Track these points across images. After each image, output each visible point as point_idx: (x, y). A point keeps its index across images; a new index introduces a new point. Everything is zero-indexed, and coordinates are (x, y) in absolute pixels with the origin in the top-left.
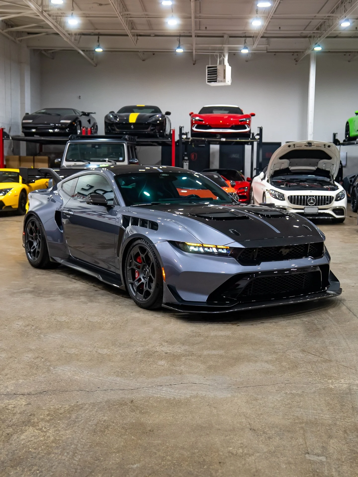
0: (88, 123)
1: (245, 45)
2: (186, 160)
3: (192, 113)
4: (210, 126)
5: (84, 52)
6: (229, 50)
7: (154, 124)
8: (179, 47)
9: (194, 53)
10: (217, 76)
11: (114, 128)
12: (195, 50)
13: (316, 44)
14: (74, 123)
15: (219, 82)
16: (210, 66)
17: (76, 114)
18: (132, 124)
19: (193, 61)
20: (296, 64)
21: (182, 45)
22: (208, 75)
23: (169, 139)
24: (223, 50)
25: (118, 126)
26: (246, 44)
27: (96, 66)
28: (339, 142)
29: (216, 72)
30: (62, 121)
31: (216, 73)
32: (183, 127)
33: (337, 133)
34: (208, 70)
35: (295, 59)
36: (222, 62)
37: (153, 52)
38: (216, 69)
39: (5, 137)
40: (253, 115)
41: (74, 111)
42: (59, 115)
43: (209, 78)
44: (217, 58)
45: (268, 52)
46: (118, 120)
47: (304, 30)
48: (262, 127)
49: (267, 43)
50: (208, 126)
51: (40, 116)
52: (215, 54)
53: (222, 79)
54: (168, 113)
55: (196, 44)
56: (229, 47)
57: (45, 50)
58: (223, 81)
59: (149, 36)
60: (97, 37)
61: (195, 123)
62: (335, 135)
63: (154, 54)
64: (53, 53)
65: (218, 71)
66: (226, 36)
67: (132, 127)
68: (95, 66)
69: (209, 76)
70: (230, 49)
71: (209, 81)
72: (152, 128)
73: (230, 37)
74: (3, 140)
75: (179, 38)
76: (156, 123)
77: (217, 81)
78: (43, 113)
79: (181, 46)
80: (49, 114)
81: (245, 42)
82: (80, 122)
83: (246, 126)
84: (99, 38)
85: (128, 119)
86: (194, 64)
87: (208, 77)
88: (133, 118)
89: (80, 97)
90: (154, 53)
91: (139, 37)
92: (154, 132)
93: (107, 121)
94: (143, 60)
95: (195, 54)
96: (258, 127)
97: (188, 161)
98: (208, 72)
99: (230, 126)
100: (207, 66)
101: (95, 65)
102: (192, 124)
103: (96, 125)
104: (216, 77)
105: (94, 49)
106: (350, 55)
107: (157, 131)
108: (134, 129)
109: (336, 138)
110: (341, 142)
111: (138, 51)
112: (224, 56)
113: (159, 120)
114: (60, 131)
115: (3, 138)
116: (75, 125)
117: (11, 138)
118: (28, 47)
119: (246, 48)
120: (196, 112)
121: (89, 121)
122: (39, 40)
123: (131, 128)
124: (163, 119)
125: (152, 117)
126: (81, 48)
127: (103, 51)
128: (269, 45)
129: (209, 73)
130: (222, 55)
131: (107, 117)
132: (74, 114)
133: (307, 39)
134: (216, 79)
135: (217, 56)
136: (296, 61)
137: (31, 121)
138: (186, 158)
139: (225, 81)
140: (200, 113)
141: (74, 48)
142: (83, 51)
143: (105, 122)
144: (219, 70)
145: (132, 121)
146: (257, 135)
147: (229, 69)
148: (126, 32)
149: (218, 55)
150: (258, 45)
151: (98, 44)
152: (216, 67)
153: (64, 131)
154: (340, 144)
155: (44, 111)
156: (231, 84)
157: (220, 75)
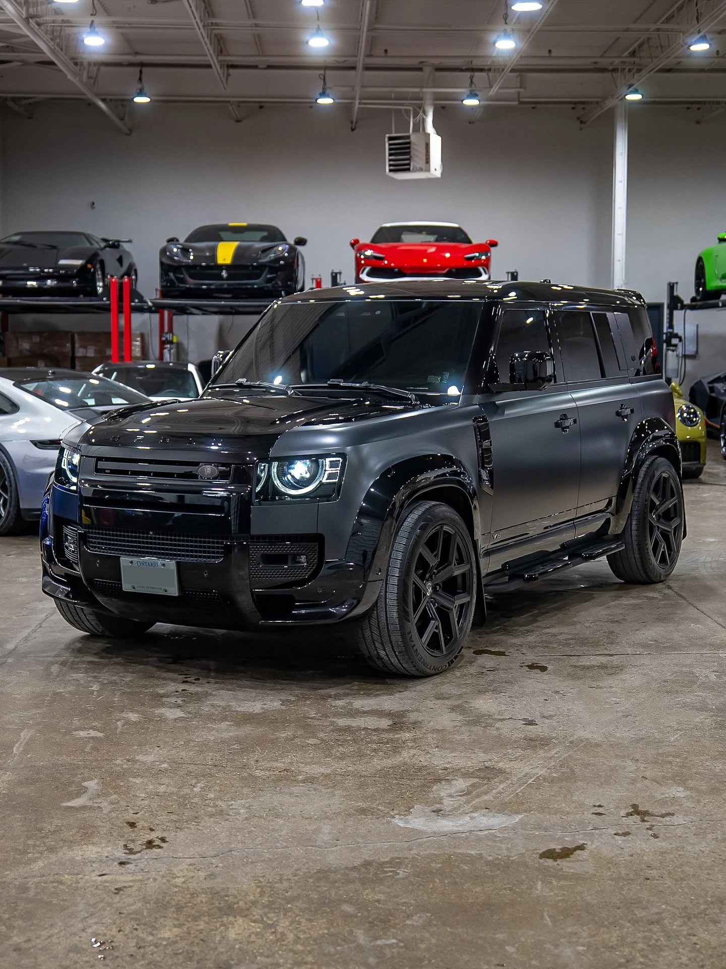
0: (117, 264)
1: (471, 89)
3: (356, 241)
4: (399, 270)
5: (105, 104)
6: (436, 99)
7: (273, 267)
8: (323, 94)
9: (357, 106)
10: (411, 157)
11: (182, 276)
12: (360, 99)
13: (630, 86)
14: (89, 266)
15: (415, 170)
16: (394, 135)
17: (91, 244)
18: (224, 267)
19: (352, 122)
20: (581, 129)
21: (331, 88)
22: (390, 155)
24: (422, 100)
25: (192, 271)
26: (473, 86)
27: (130, 134)
28: (681, 302)
29: (409, 148)
30: (62, 262)
31: (408, 151)
32: (340, 273)
33: (677, 283)
34: (390, 145)
35: (578, 118)
36: (420, 127)
37: (260, 102)
38: (409, 143)
40: (494, 244)
41: (88, 237)
42: (54, 247)
43: (392, 163)
44: (410, 118)
45: (521, 103)
46: (192, 257)
47: (601, 57)
48: (517, 273)
49: (518, 84)
50: (397, 270)
51: (10, 251)
52: (403, 108)
53: (422, 165)
54: (301, 242)
55: (363, 86)
56: (434, 93)
57: (14, 99)
58: (424, 169)
59: (255, 67)
60: (137, 70)
61: (366, 265)
62: (671, 287)
63: (261, 107)
64: (30, 104)
65: (412, 146)
66: (428, 67)
67: (224, 274)
68: (127, 135)
69: (392, 157)
70: (437, 97)
71: (392, 168)
72: (269, 276)
73: (438, 69)
75: (322, 72)
76: (277, 265)
77: (411, 168)
78: (16, 243)
79: (328, 91)
80: (30, 246)
81: (472, 82)
82: (102, 263)
83: (481, 269)
84: (141, 72)
85: (214, 257)
86: (353, 130)
87: (390, 160)
88: (225, 253)
89: (93, 203)
90: (262, 104)
91: (231, 71)
92: (273, 286)
93: (165, 261)
94: (238, 121)
95: (359, 108)
96: (508, 273)
98: (390, 149)
99: (445, 271)
100: (387, 135)
101: (128, 132)
102: (359, 268)
103: (134, 268)
104: (409, 159)
105: (131, 97)
106: (699, 109)
107: (280, 283)
108: (227, 279)
109: (675, 294)
110: (687, 301)
111: (229, 102)
112: (425, 113)
113: (283, 258)
114: (58, 285)
116: (92, 270)
119: (473, 95)
120: (366, 238)
121: (120, 260)
123: (220, 278)
124: (293, 254)
125: (269, 252)
126: (102, 95)
128: (525, 88)
129: (393, 152)
130: (419, 110)
131: (163, 251)
132: (88, 245)
133: (609, 74)
134: (409, 164)
135: (408, 112)
136: (581, 122)
139: (428, 170)
140: (373, 241)
141: (84, 94)
142: (103, 100)
143: (162, 264)
144: (415, 144)
145: (224, 260)
147: (436, 142)
148: (209, 61)
149: (410, 110)
150: (500, 88)
151: (140, 86)
152: (408, 137)
153: (67, 284)
154: (683, 307)
155: (17, 238)
156: (442, 174)
157: (417, 156)
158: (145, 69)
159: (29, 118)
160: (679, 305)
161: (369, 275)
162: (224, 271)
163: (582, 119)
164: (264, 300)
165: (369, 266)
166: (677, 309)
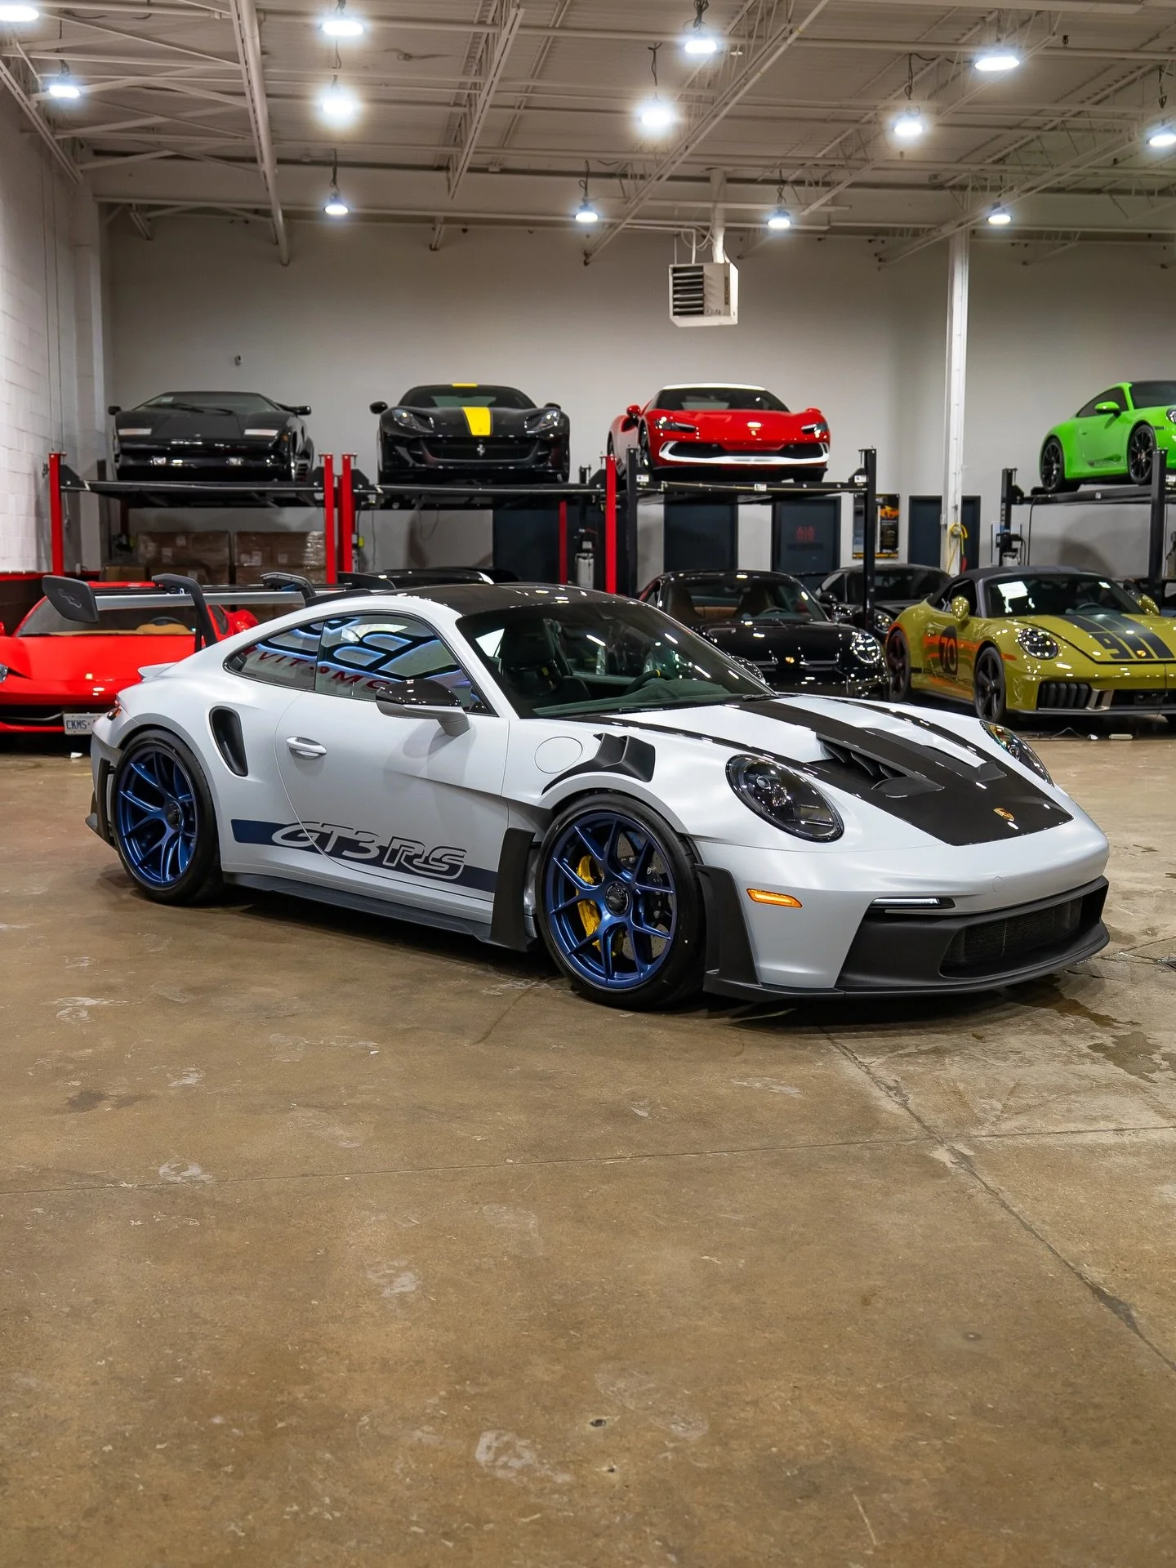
1: (779, 205)
2: (588, 551)
3: (636, 408)
5: (284, 217)
6: (727, 221)
8: (585, 207)
10: (704, 295)
11: (420, 453)
13: (996, 206)
14: (282, 439)
15: (711, 314)
16: (680, 265)
20: (879, 269)
21: (593, 200)
22: (675, 292)
23: (598, 486)
24: (714, 220)
25: (435, 446)
26: (782, 201)
27: (286, 265)
28: (1021, 493)
29: (702, 283)
30: (250, 432)
31: (700, 287)
33: (1015, 470)
34: (675, 278)
35: (876, 255)
38: (702, 277)
39: (69, 483)
41: (265, 400)
42: (230, 413)
43: (677, 303)
44: (692, 245)
46: (432, 427)
48: (873, 451)
50: (715, 445)
51: (164, 416)
53: (721, 306)
56: (726, 210)
58: (722, 312)
60: (330, 170)
61: (669, 439)
62: (1008, 475)
65: (706, 281)
66: (717, 177)
67: (481, 449)
68: (283, 264)
69: (676, 296)
70: (730, 217)
71: (677, 310)
72: (539, 453)
73: (730, 180)
74: (61, 491)
75: (584, 179)
76: (548, 439)
77: (705, 312)
79: (590, 205)
80: (194, 410)
81: (780, 195)
83: (821, 445)
84: (335, 173)
85: (466, 426)
86: (587, 264)
87: (675, 300)
88: (478, 421)
89: (239, 358)
90: (467, 224)
92: (542, 467)
93: (388, 431)
94: (435, 250)
96: (862, 451)
97: (591, 555)
98: (675, 285)
100: (671, 266)
101: (285, 262)
102: (657, 442)
104: (702, 299)
105: (319, 207)
108: (484, 456)
109: (1013, 484)
110: (1027, 494)
112: (712, 237)
113: (553, 429)
114: (247, 465)
115: (62, 487)
117: (88, 488)
118: (95, 195)
119: (781, 212)
122: (131, 175)
123: (476, 455)
127: (351, 217)
129: (679, 288)
130: (705, 235)
132: (274, 410)
133: (946, 193)
134: (702, 305)
135: (688, 236)
136: (880, 260)
137: (147, 432)
138: (587, 545)
139: (725, 313)
142: (284, 211)
144: (709, 278)
145: (480, 430)
146: (859, 472)
147: (736, 276)
149: (691, 234)
151: (334, 190)
152: (700, 269)
153: (258, 463)
154: (1024, 501)
155: (169, 400)
156: (739, 320)
157: (711, 294)
158: (339, 170)
159: (148, 239)
160: (1018, 498)
161: (672, 452)
162: (481, 446)
163: (881, 256)
164: (535, 485)
165: (674, 440)
166: (1015, 503)
